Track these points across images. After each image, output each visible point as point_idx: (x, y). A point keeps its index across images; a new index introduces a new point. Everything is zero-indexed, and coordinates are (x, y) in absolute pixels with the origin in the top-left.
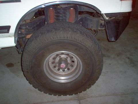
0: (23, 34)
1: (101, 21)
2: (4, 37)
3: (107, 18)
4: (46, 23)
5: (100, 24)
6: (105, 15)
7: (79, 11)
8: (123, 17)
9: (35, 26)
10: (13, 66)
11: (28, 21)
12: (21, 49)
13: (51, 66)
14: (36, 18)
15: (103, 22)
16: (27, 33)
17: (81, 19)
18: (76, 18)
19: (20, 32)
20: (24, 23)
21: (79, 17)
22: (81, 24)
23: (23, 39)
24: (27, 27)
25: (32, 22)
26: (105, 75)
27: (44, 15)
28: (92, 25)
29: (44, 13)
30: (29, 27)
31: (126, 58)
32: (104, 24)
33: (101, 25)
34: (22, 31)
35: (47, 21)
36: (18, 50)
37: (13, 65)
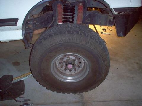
0: (31, 30)
1: (110, 17)
2: (11, 30)
3: (116, 13)
4: (54, 18)
5: (108, 20)
6: (113, 10)
7: (87, 7)
8: (132, 13)
9: (42, 21)
10: (19, 65)
11: (36, 16)
12: (28, 44)
13: (59, 66)
14: (43, 13)
15: (112, 19)
16: (34, 28)
17: (89, 15)
18: (84, 14)
19: (27, 27)
20: (32, 18)
21: (87, 14)
22: (89, 20)
23: (30, 35)
24: (35, 22)
25: (39, 17)
26: (111, 80)
27: (52, 10)
28: (100, 22)
29: (52, 8)
30: (36, 22)
31: (135, 63)
32: (113, 21)
33: (110, 21)
34: (30, 26)
35: (54, 17)
36: (25, 45)
37: (20, 63)
